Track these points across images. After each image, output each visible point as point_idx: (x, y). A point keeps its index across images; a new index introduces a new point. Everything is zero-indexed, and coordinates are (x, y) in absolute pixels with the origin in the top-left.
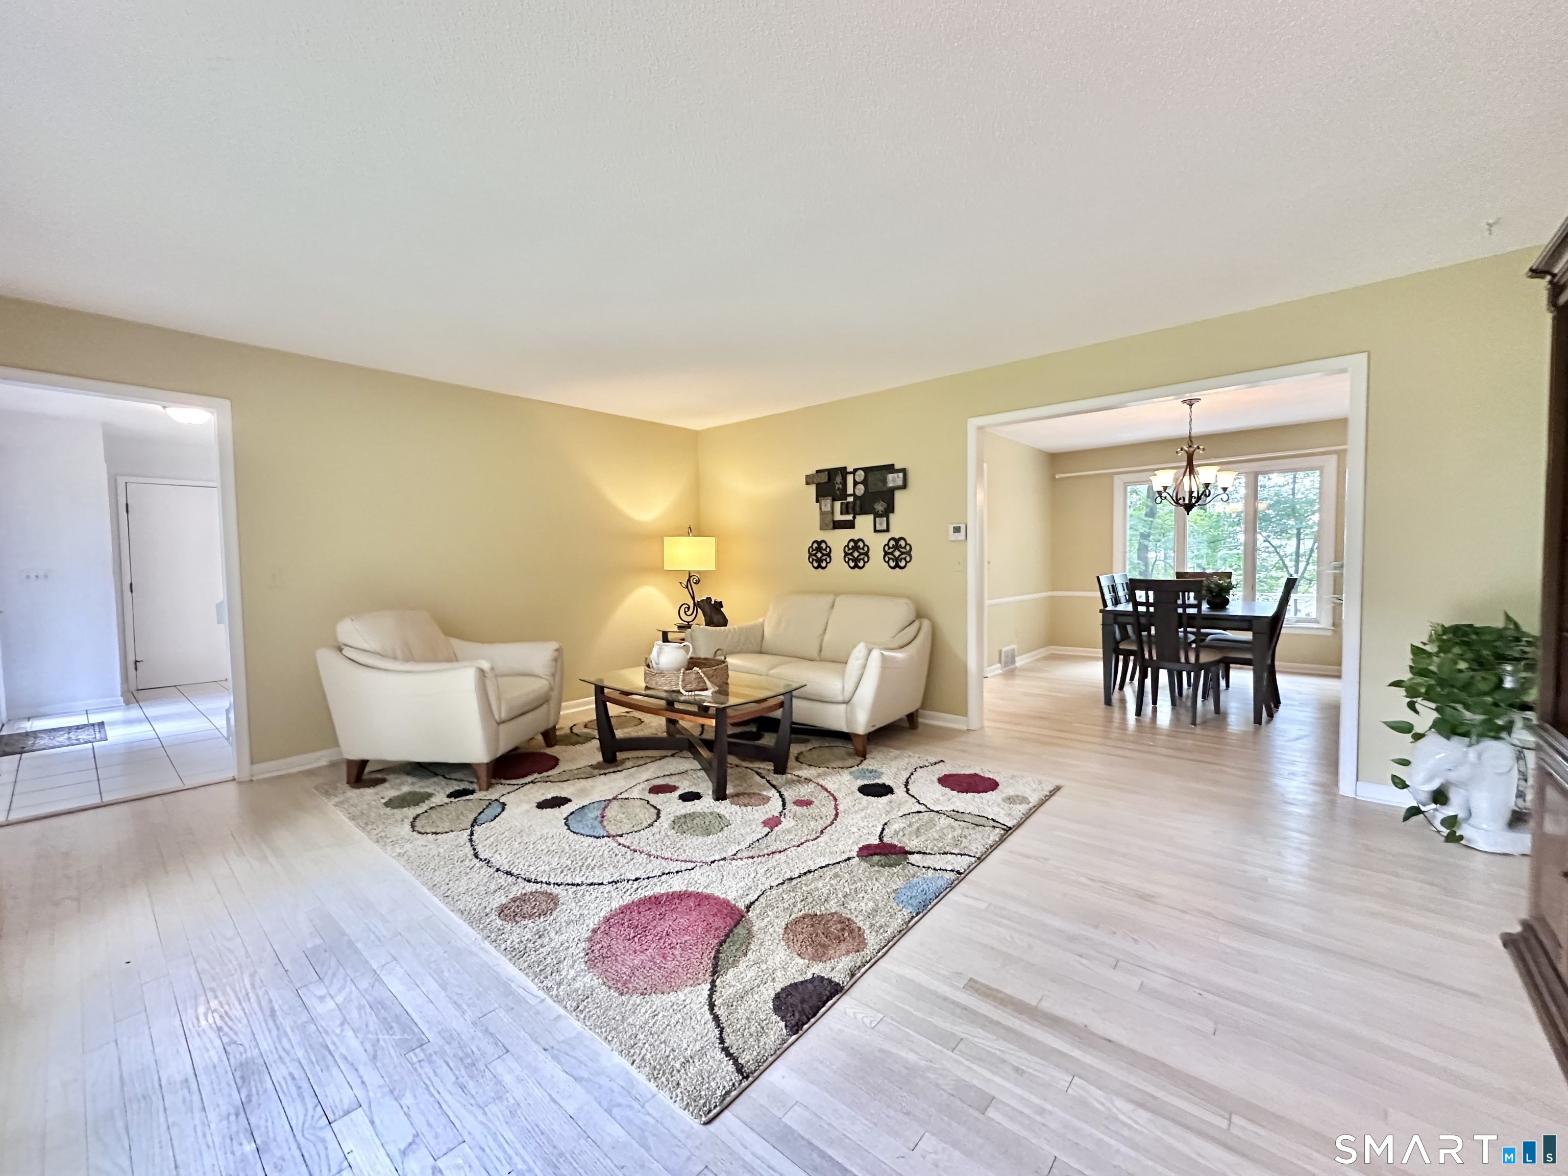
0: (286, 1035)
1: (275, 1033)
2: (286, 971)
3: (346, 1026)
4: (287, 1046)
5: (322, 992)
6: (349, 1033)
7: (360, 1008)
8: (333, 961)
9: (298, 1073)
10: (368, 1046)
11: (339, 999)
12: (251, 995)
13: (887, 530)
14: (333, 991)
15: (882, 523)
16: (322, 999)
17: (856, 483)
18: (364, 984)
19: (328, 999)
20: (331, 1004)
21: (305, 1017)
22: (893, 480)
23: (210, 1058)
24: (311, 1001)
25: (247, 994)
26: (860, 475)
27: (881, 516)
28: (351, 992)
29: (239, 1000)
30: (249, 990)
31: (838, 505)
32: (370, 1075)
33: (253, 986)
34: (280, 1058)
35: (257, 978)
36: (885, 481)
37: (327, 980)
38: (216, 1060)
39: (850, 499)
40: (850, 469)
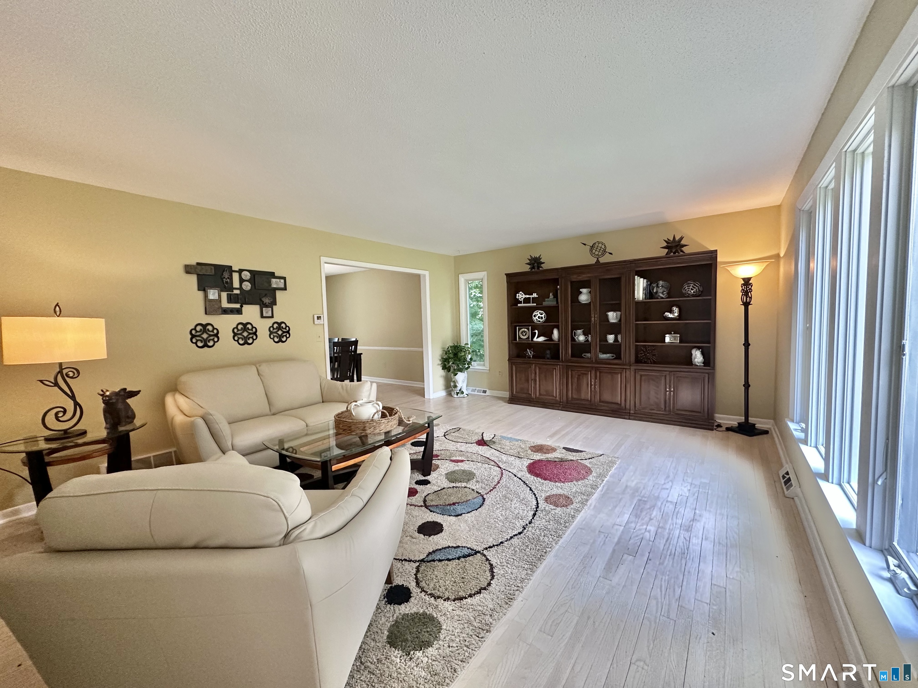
0: (669, 529)
1: (672, 532)
2: (649, 553)
3: (652, 518)
4: (672, 526)
5: (647, 534)
6: (653, 516)
7: (643, 519)
8: (631, 541)
9: (675, 517)
10: (652, 509)
11: (645, 527)
12: (669, 554)
13: (272, 317)
14: (643, 531)
15: (267, 312)
16: (649, 531)
17: (242, 281)
18: (633, 525)
19: (647, 530)
20: (648, 528)
21: (660, 530)
22: (275, 283)
23: (695, 540)
24: (653, 534)
25: (670, 555)
26: (246, 275)
27: (267, 306)
28: (640, 526)
29: (674, 555)
30: (668, 557)
31: (224, 295)
32: (659, 504)
33: (665, 558)
34: (676, 524)
35: (661, 561)
36: (270, 283)
37: (641, 536)
38: (694, 538)
39: (237, 292)
40: (235, 268)
